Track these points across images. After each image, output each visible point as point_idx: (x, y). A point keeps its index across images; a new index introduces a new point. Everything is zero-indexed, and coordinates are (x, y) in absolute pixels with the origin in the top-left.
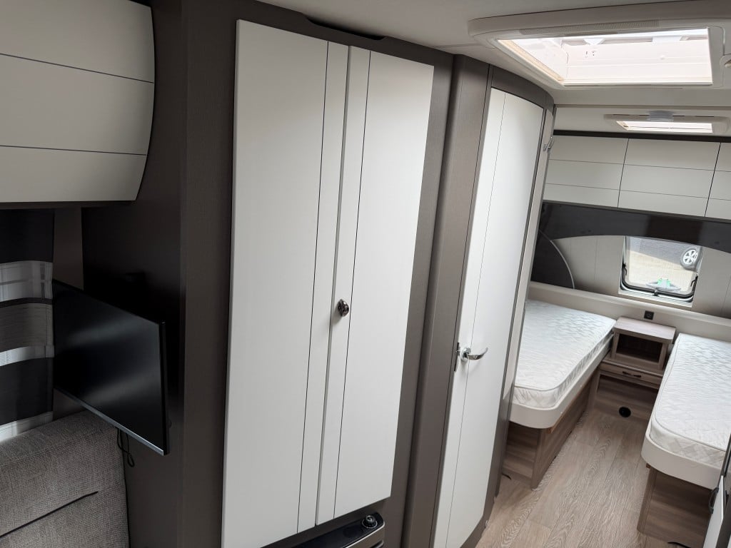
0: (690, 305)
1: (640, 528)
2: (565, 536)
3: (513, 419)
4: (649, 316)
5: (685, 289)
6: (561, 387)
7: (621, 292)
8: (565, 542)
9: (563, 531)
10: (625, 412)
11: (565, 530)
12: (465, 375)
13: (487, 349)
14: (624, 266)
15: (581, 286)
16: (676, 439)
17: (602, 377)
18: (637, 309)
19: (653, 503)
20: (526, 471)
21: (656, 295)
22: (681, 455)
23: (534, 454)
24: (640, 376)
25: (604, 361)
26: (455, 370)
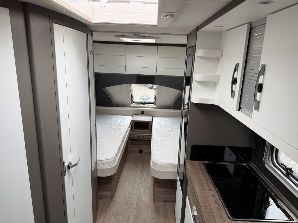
0: (155, 106)
1: (154, 200)
2: (128, 216)
3: (99, 175)
4: (143, 113)
5: (152, 100)
6: (117, 155)
7: (132, 105)
8: (129, 220)
9: (127, 215)
10: (141, 151)
11: (128, 214)
12: (71, 175)
13: (80, 158)
14: (131, 95)
15: (117, 105)
16: (161, 164)
17: (131, 140)
18: (139, 111)
19: (157, 189)
20: (108, 193)
21: (144, 104)
22: (164, 170)
23: (110, 185)
24: (144, 137)
25: (131, 134)
26: (64, 175)
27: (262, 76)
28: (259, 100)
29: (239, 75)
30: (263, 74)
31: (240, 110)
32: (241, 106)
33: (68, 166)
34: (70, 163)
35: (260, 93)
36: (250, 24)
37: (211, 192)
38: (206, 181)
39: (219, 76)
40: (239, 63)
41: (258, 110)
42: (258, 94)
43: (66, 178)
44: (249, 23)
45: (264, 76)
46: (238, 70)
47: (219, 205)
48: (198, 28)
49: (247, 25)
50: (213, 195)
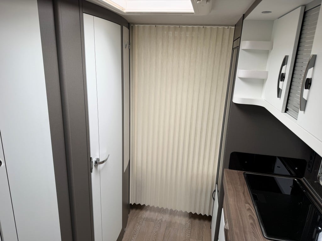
2: (160, 223)
13: (109, 155)
26: (91, 172)
27: (312, 68)
28: (306, 99)
29: (287, 70)
30: (314, 66)
31: (287, 112)
32: (288, 108)
33: (96, 162)
34: (98, 159)
35: (308, 90)
36: (305, 6)
37: (247, 205)
38: (244, 193)
39: (267, 72)
40: (288, 56)
41: (304, 110)
42: (306, 91)
43: (93, 174)
44: (303, 6)
45: (314, 69)
46: (287, 64)
47: (254, 220)
48: (244, 16)
49: (300, 8)
50: (249, 209)
